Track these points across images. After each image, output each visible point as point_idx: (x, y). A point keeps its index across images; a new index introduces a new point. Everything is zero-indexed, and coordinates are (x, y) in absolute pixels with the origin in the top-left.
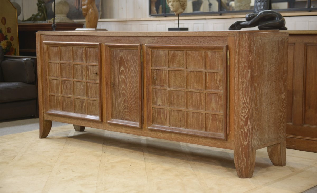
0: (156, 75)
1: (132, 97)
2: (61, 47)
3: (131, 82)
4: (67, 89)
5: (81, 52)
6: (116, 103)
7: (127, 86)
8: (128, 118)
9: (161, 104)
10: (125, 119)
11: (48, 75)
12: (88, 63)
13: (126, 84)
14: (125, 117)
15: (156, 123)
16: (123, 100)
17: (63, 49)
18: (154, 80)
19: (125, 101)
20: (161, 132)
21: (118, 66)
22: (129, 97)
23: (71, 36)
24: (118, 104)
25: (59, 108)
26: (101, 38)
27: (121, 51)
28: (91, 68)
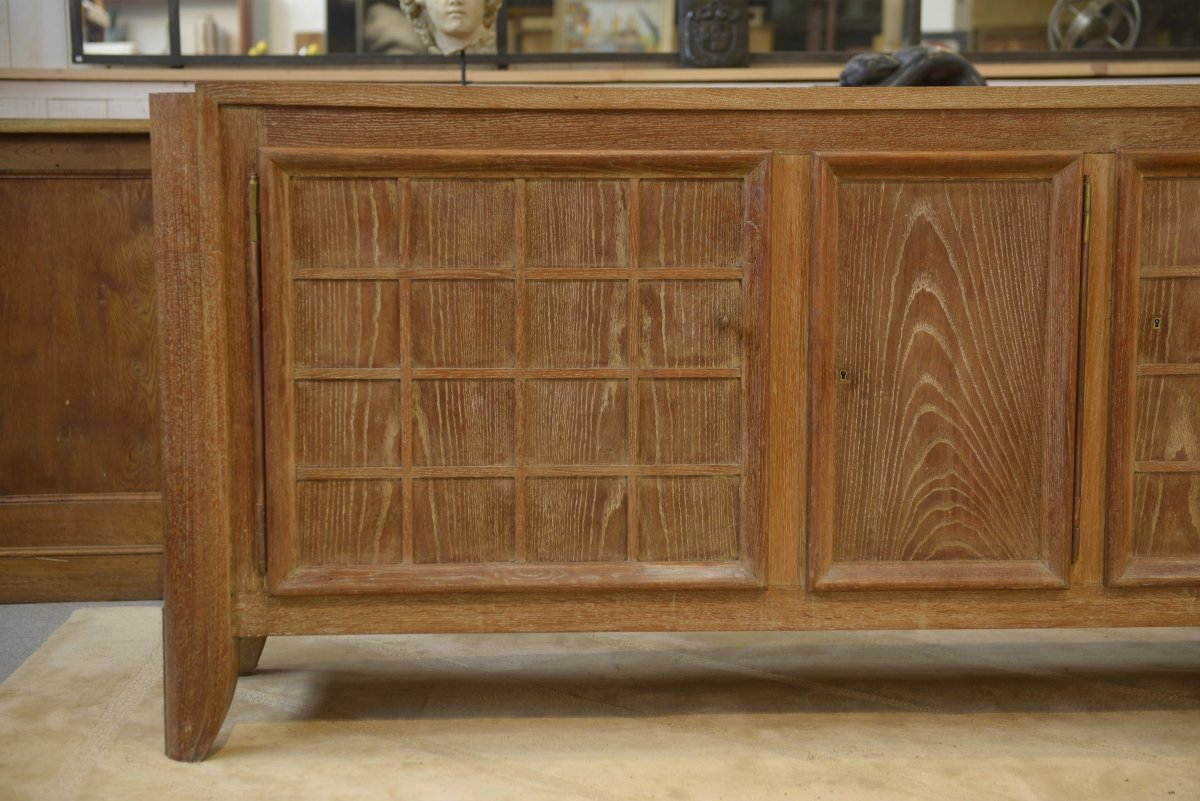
0: (1167, 306)
1: (990, 430)
2: (414, 184)
3: (985, 356)
4: (462, 430)
5: (597, 207)
6: (865, 475)
7: (953, 375)
8: (958, 544)
9: (1188, 450)
10: (933, 554)
11: (288, 355)
12: (652, 271)
13: (951, 367)
14: (931, 542)
15: (1154, 549)
16: (925, 455)
17: (436, 192)
18: (1148, 332)
19: (934, 459)
20: (1186, 592)
21: (892, 274)
22: (969, 434)
23: (516, 116)
24: (883, 478)
25: (383, 548)
26: (766, 127)
27: (916, 193)
28: (679, 295)
